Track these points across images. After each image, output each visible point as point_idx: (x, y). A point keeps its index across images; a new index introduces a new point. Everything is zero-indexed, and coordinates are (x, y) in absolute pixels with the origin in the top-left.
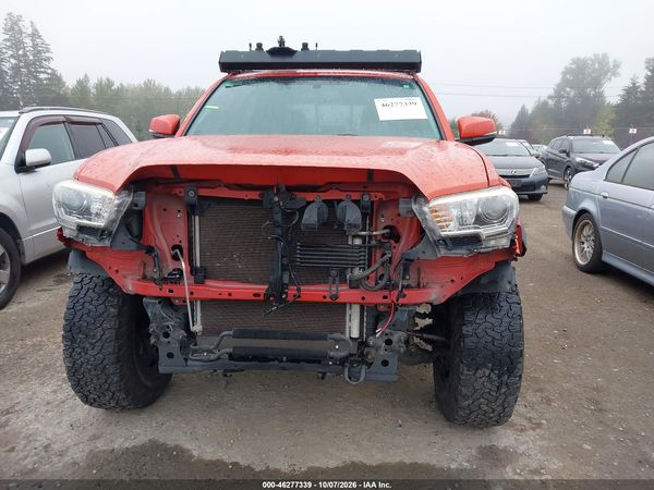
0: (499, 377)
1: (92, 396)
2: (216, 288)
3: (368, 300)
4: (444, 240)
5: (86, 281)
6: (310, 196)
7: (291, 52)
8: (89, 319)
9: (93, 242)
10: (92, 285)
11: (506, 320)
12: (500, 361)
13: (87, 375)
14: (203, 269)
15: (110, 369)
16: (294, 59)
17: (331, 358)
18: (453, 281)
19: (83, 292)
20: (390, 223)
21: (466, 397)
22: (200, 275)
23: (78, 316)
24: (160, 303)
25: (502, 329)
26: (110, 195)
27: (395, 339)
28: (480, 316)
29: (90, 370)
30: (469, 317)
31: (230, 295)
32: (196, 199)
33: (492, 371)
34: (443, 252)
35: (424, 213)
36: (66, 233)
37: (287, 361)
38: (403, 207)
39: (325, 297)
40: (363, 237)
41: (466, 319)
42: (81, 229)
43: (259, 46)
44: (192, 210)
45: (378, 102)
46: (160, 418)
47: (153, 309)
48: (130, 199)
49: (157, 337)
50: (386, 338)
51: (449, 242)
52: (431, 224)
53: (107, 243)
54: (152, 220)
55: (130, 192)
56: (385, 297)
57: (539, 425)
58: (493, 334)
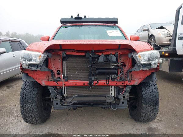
0: (153, 107)
1: (29, 119)
2: (71, 82)
3: (118, 84)
4: (142, 65)
5: (27, 83)
6: (100, 54)
7: (81, 18)
8: (28, 95)
9: (34, 69)
10: (29, 84)
11: (154, 89)
12: (153, 102)
13: (28, 113)
14: (67, 77)
15: (35, 110)
16: (82, 20)
17: (107, 102)
18: (141, 78)
19: (26, 86)
20: (123, 61)
21: (143, 113)
22: (66, 79)
23: (25, 94)
24: (54, 88)
25: (153, 92)
26: (40, 54)
27: (126, 96)
28: (146, 89)
29: (29, 111)
30: (144, 89)
31: (76, 84)
32: (66, 55)
33: (151, 105)
34: (141, 69)
35: (136, 57)
36: (24, 67)
37: (93, 104)
38: (130, 55)
39: (105, 84)
40: (115, 66)
41: (143, 90)
42: (30, 65)
43: (72, 16)
44: (64, 59)
45: (108, 31)
46: (49, 126)
47: (51, 90)
48: (46, 55)
49: (53, 98)
50: (123, 96)
51: (143, 65)
52: (138, 60)
53: (39, 69)
54: (51, 62)
55: (46, 53)
56: (123, 83)
57: (162, 121)
58: (151, 94)
